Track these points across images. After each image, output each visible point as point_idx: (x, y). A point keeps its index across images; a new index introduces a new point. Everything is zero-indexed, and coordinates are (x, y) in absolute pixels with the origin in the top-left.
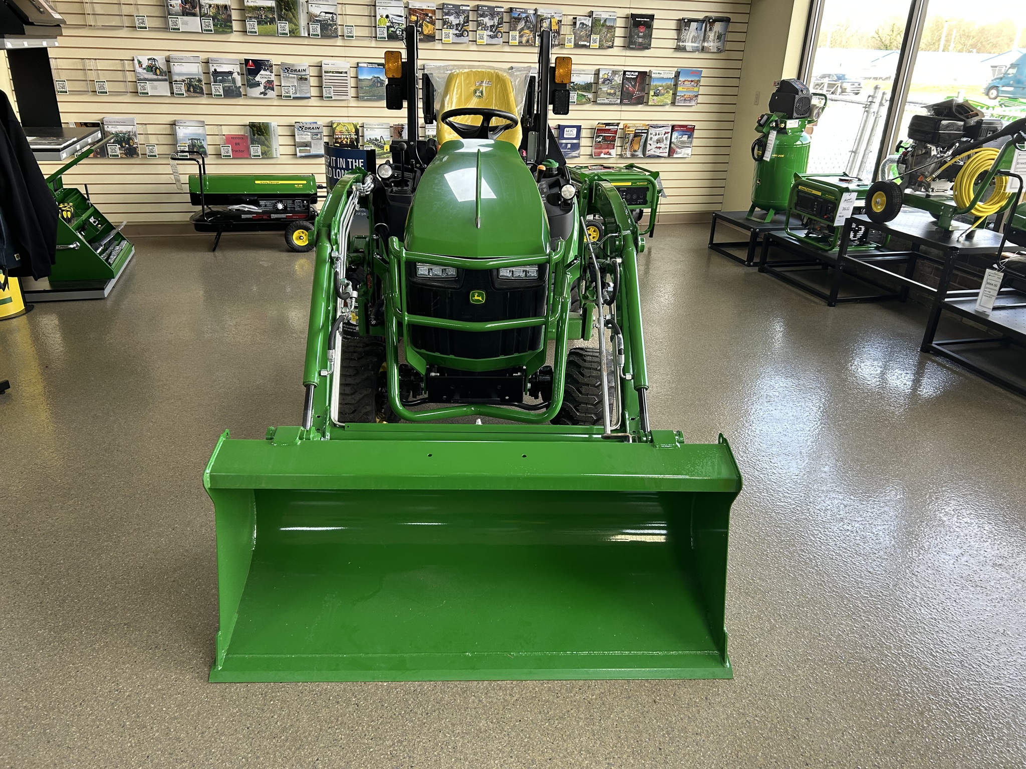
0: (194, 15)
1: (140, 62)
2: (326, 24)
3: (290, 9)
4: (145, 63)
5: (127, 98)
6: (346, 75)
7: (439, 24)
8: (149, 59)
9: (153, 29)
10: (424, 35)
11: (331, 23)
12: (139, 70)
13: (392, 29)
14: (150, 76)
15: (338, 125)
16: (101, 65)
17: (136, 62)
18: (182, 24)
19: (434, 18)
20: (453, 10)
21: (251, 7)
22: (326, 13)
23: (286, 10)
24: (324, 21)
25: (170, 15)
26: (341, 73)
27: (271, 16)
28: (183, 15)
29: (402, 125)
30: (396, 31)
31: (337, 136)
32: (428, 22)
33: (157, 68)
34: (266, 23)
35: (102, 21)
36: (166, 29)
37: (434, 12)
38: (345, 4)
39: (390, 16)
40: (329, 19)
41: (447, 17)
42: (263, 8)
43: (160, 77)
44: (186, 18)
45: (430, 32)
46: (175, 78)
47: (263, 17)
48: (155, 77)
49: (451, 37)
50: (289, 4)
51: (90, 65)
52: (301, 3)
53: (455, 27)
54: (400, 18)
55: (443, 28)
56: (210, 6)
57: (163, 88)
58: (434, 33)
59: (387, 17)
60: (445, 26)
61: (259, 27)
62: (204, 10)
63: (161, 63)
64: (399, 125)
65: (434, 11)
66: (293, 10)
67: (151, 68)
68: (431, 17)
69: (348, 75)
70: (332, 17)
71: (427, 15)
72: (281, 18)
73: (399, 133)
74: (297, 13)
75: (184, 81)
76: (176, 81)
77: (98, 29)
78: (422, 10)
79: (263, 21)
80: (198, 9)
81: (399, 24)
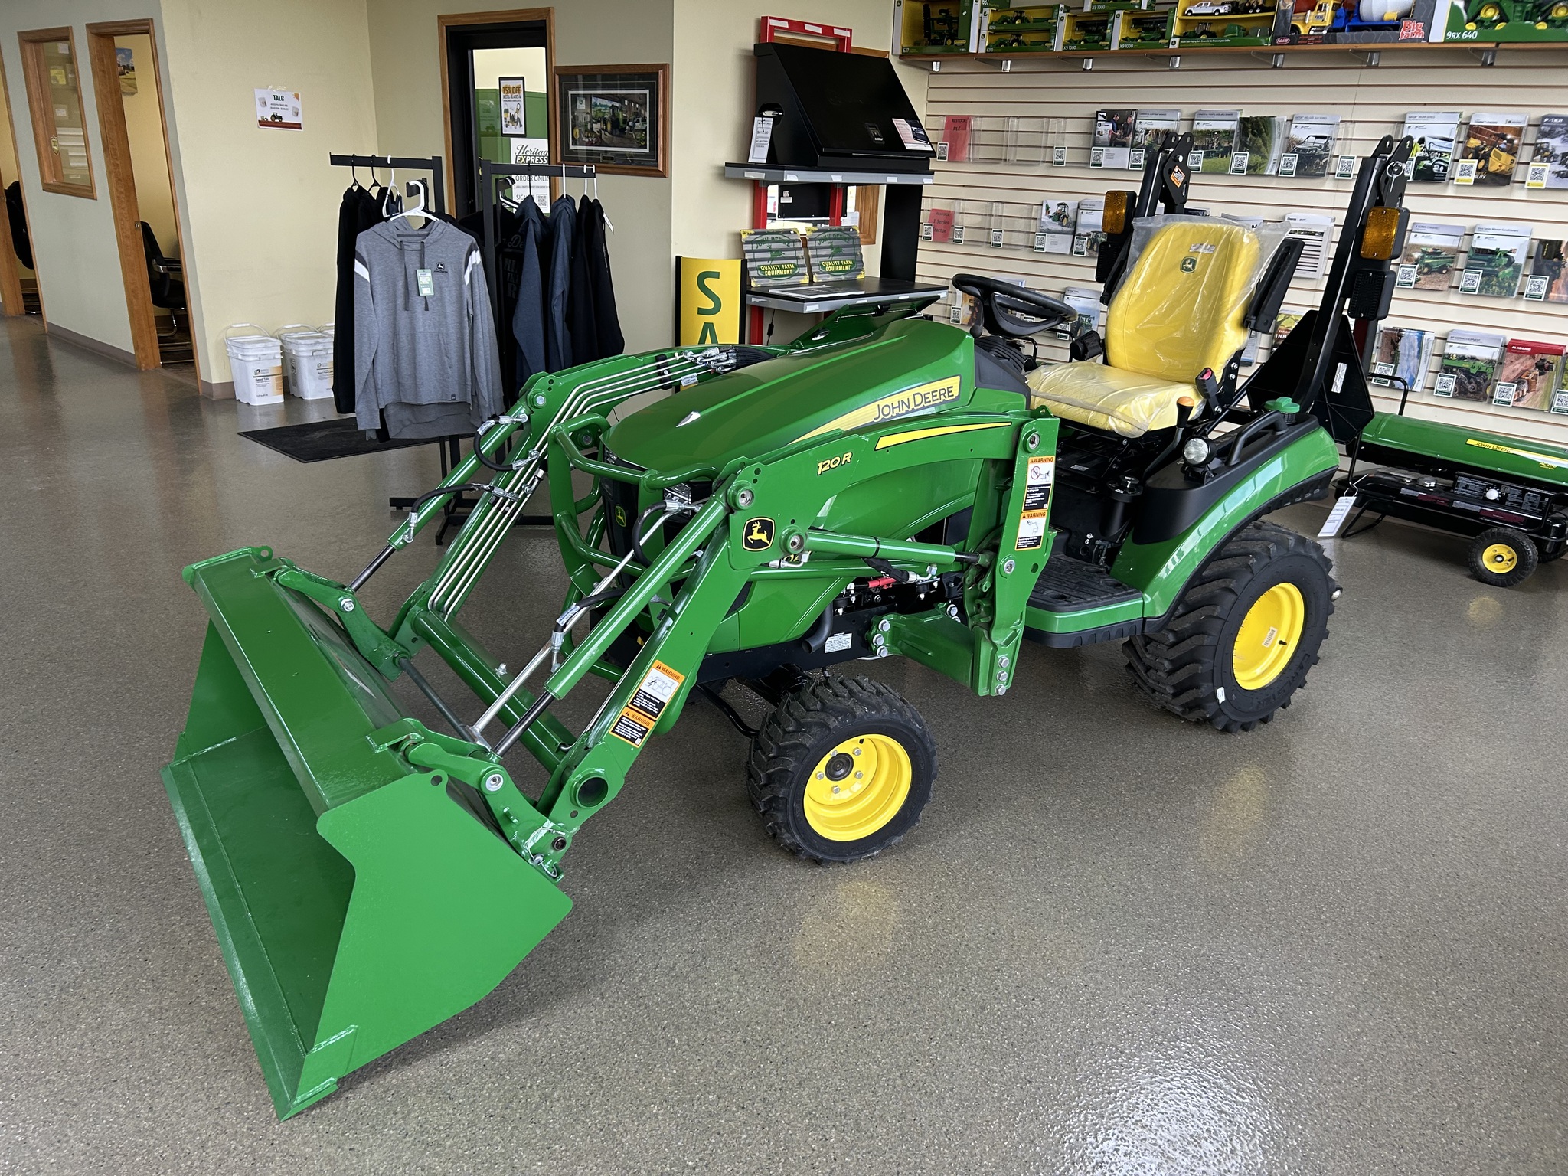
0: (1124, 145)
1: (1048, 208)
2: (1312, 155)
3: (1260, 133)
4: (1053, 211)
5: (1023, 254)
6: (1320, 238)
7: (1526, 153)
8: (1059, 205)
9: (1072, 165)
10: (1489, 173)
11: (1323, 153)
12: (1045, 218)
13: (1427, 162)
14: (1056, 226)
15: (1285, 319)
16: (1007, 210)
17: (1044, 207)
18: (1106, 158)
19: (1516, 142)
20: (1562, 127)
21: (1201, 131)
22: (1317, 137)
23: (1254, 135)
24: (1312, 150)
25: (1094, 145)
26: (1314, 234)
27: (1226, 145)
28: (1110, 146)
29: (1400, 330)
30: (1432, 166)
31: (1280, 336)
32: (1503, 150)
33: (1065, 216)
34: (1217, 155)
35: (1022, 154)
36: (1085, 165)
37: (1518, 132)
38: (1355, 122)
39: (1428, 140)
40: (1320, 147)
41: (1545, 140)
42: (1219, 132)
43: (1065, 229)
44: (1112, 149)
45: (1503, 168)
46: (1080, 230)
47: (1215, 146)
48: (1060, 228)
49: (1545, 179)
50: (1259, 125)
51: (997, 209)
52: (1276, 124)
53: (1560, 158)
54: (1447, 144)
55: (1533, 161)
56: (1147, 131)
57: (1063, 244)
58: (1511, 169)
59: (1422, 141)
60: (1539, 157)
61: (1206, 160)
62: (1138, 139)
63: (1070, 212)
64: (1393, 329)
65: (1521, 129)
66: (1264, 135)
67: (1059, 217)
68: (1511, 141)
69: (1325, 238)
70: (1326, 144)
71: (1503, 137)
72: (1243, 147)
73: (1392, 343)
74: (1271, 138)
75: (1089, 235)
76: (1079, 235)
77: (1012, 165)
78: (1495, 128)
79: (1212, 152)
80: (1130, 137)
81: (1441, 153)
